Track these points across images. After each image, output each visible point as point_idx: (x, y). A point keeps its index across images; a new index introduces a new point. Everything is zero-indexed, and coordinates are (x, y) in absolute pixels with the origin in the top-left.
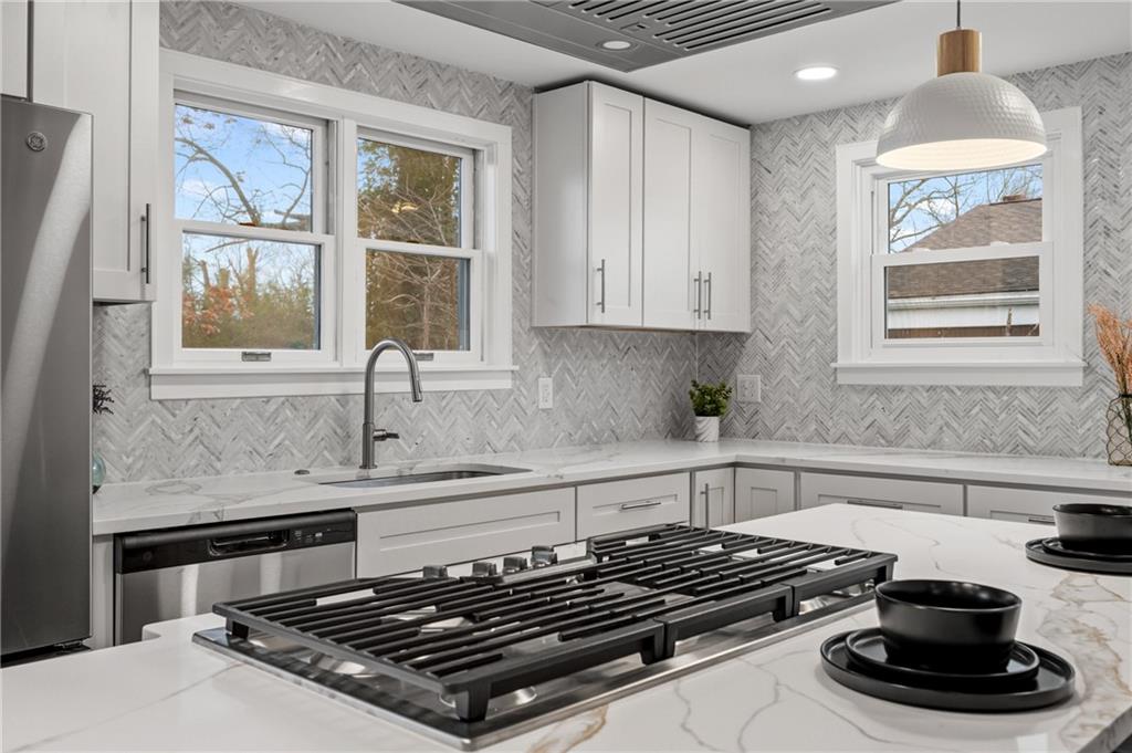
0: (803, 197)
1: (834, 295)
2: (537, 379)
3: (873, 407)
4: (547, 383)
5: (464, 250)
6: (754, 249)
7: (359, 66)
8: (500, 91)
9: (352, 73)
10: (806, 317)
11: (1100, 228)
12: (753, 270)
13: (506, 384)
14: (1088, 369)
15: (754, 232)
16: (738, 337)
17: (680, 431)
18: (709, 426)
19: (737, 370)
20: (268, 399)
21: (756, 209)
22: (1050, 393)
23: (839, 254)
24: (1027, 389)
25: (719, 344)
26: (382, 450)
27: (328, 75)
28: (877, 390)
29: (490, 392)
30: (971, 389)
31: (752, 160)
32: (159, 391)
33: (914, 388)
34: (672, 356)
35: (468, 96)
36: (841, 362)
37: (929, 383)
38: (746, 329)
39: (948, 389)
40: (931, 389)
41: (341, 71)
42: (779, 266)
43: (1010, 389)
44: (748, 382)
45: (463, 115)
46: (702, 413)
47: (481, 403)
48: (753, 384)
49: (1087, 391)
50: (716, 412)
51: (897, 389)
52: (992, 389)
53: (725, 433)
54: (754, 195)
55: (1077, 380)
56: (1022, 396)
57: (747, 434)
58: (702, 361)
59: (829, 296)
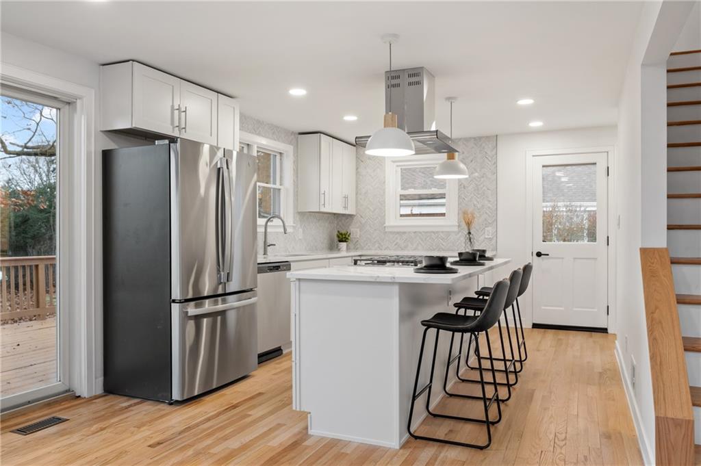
0: (374, 171)
1: (385, 203)
2: (299, 229)
3: (397, 238)
4: (301, 230)
5: (277, 186)
6: (357, 187)
8: (290, 135)
10: (375, 210)
11: (462, 186)
12: (357, 194)
14: (459, 226)
15: (357, 181)
16: (351, 216)
17: (332, 247)
18: (343, 245)
19: (350, 227)
21: (357, 173)
22: (448, 233)
23: (387, 190)
24: (442, 232)
25: (344, 218)
28: (398, 233)
30: (427, 232)
31: (357, 157)
33: (409, 232)
34: (330, 222)
35: (283, 136)
36: (387, 224)
37: (414, 231)
38: (354, 213)
39: (420, 233)
40: (415, 232)
42: (366, 193)
43: (437, 232)
44: (354, 231)
46: (340, 241)
48: (357, 232)
49: (459, 232)
50: (345, 241)
51: (405, 233)
52: (434, 232)
53: (348, 249)
54: (357, 169)
55: (456, 229)
56: (441, 234)
57: (354, 248)
58: (338, 224)
59: (383, 203)
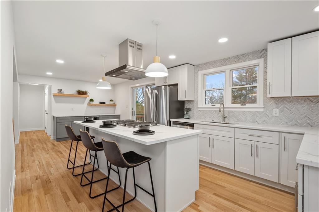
2: (273, 109)
4: (276, 110)
5: (255, 85)
7: (226, 62)
8: (260, 52)
9: (225, 63)
13: (262, 110)
20: (212, 111)
26: (226, 119)
27: (221, 65)
29: (257, 112)
32: (199, 109)
35: (251, 57)
41: (223, 64)
45: (250, 61)
47: (254, 114)
